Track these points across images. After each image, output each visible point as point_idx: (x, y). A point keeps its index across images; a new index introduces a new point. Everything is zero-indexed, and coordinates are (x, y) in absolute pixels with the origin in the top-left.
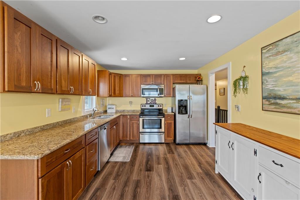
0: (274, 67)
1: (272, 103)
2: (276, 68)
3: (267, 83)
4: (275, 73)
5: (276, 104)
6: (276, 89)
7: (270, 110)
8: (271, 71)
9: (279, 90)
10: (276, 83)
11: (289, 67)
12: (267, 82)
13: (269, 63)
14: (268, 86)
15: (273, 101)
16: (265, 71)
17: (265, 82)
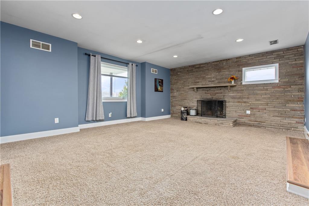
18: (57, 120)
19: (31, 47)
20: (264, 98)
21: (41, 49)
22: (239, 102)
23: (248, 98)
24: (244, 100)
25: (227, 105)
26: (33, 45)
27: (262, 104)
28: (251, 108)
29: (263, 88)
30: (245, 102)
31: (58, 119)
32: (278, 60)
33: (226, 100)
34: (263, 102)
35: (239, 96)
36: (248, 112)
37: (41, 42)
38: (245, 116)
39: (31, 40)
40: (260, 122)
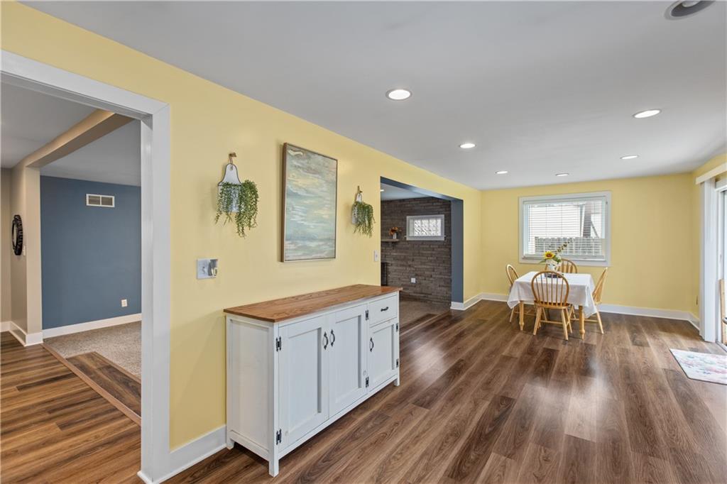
0: (304, 189)
1: (299, 247)
2: (307, 191)
3: (294, 212)
4: (305, 198)
5: (305, 247)
6: (306, 223)
7: (298, 258)
8: (299, 193)
9: (309, 227)
10: (306, 215)
11: (320, 197)
12: (293, 209)
13: (298, 178)
14: (294, 218)
15: (300, 243)
16: (292, 189)
17: (291, 209)
18: (124, 303)
19: (88, 204)
20: (431, 261)
21: (101, 205)
22: (403, 266)
23: (413, 260)
24: (410, 263)
25: (390, 270)
26: (91, 201)
27: (427, 269)
28: (416, 275)
29: (428, 246)
30: (410, 266)
31: (126, 300)
32: (444, 209)
33: (388, 262)
34: (428, 267)
35: (402, 257)
36: (413, 280)
37: (101, 196)
38: (409, 286)
39: (87, 195)
40: (426, 294)
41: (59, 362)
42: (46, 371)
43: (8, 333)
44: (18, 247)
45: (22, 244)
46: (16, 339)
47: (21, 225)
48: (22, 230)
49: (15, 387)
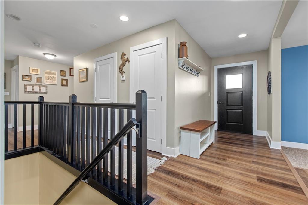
41: (289, 170)
42: (279, 173)
43: (265, 137)
44: (269, 89)
45: (271, 87)
46: (268, 142)
47: (271, 76)
48: (271, 79)
49: (255, 175)
